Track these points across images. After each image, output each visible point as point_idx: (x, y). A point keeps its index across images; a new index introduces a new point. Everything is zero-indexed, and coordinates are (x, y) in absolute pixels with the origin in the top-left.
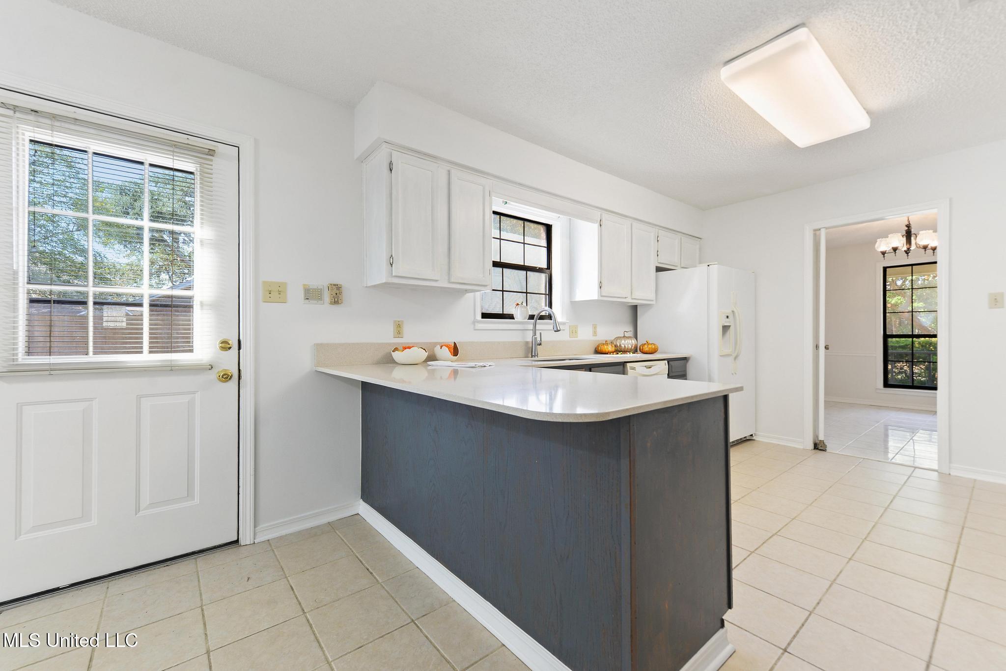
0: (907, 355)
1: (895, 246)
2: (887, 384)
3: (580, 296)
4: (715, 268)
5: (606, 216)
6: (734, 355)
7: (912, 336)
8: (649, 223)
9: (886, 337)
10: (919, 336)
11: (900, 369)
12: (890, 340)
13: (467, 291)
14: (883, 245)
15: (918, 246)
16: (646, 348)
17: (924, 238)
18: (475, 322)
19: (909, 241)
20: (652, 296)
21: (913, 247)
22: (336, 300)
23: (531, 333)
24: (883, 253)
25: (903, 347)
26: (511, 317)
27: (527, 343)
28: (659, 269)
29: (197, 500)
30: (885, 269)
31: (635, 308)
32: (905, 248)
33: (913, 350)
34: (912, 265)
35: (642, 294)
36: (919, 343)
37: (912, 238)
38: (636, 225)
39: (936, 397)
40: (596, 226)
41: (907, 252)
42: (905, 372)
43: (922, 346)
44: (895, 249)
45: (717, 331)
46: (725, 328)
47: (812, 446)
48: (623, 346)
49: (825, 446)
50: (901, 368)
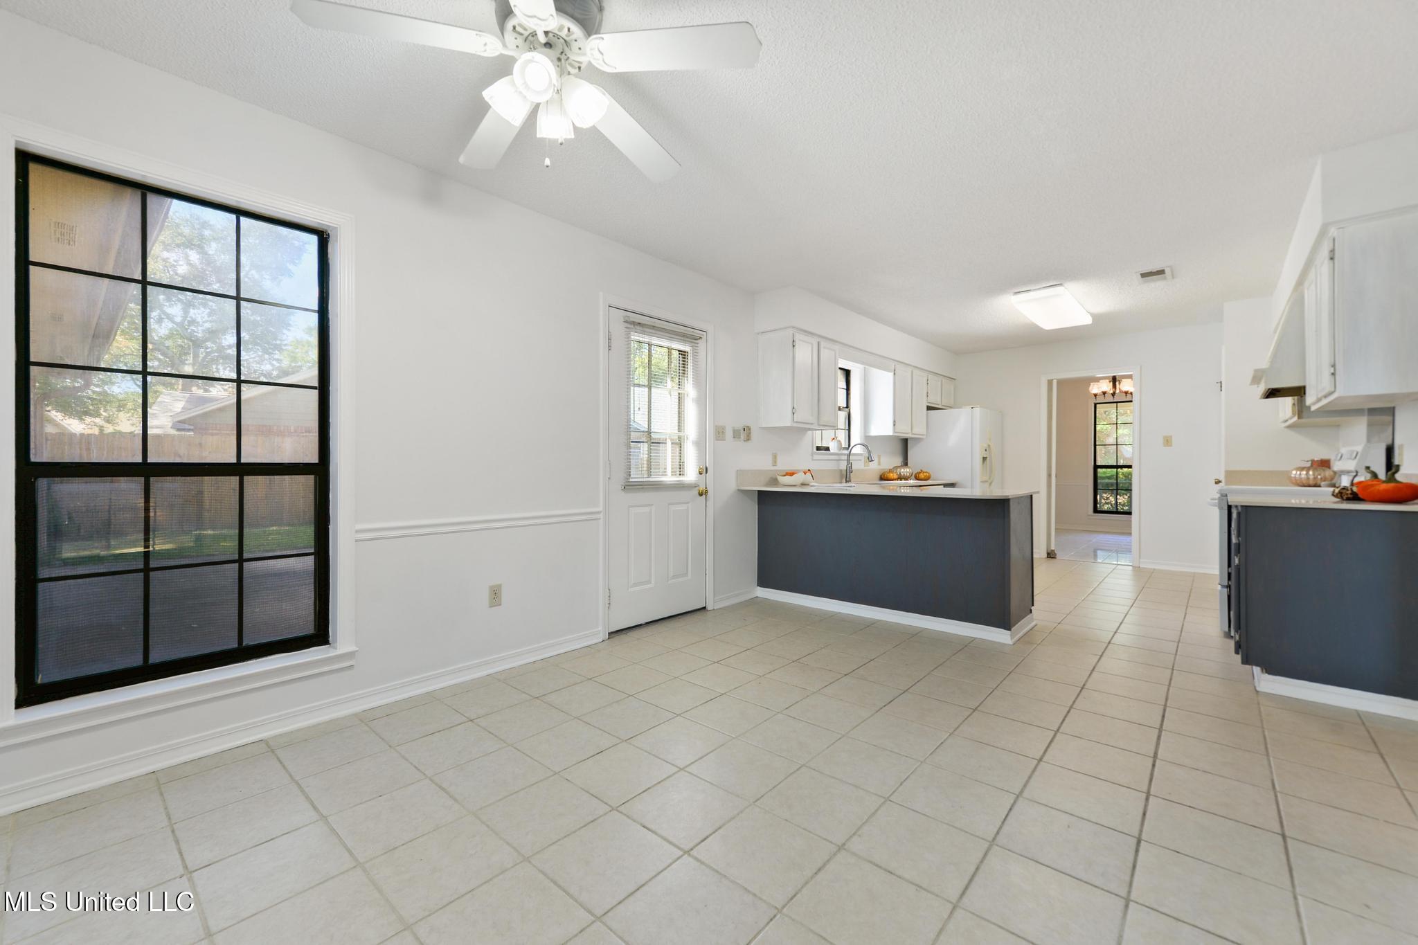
0: (1112, 485)
1: (1104, 390)
2: (1096, 511)
3: (874, 432)
4: (977, 410)
5: (899, 366)
6: (989, 481)
7: (1117, 467)
8: (922, 369)
9: (1096, 467)
10: (1122, 467)
11: (1107, 500)
12: (1099, 470)
13: (809, 429)
14: (1095, 389)
15: (1121, 391)
16: (922, 476)
17: (1126, 385)
18: (812, 454)
19: (1114, 386)
20: (924, 431)
21: (1118, 391)
22: (748, 439)
23: (845, 463)
24: (1095, 395)
25: (1109, 478)
26: (827, 449)
27: (841, 471)
28: (929, 408)
29: (690, 577)
30: (1095, 404)
31: (905, 442)
32: (1112, 392)
33: (1117, 480)
34: (1117, 402)
35: (919, 430)
36: (1123, 474)
37: (1117, 383)
38: (916, 372)
39: (1131, 521)
40: (891, 374)
41: (1113, 394)
42: (1110, 503)
43: (1125, 477)
44: (1104, 393)
45: (978, 460)
46: (984, 459)
47: (1046, 555)
48: (902, 474)
49: (1056, 555)
50: (1108, 498)
